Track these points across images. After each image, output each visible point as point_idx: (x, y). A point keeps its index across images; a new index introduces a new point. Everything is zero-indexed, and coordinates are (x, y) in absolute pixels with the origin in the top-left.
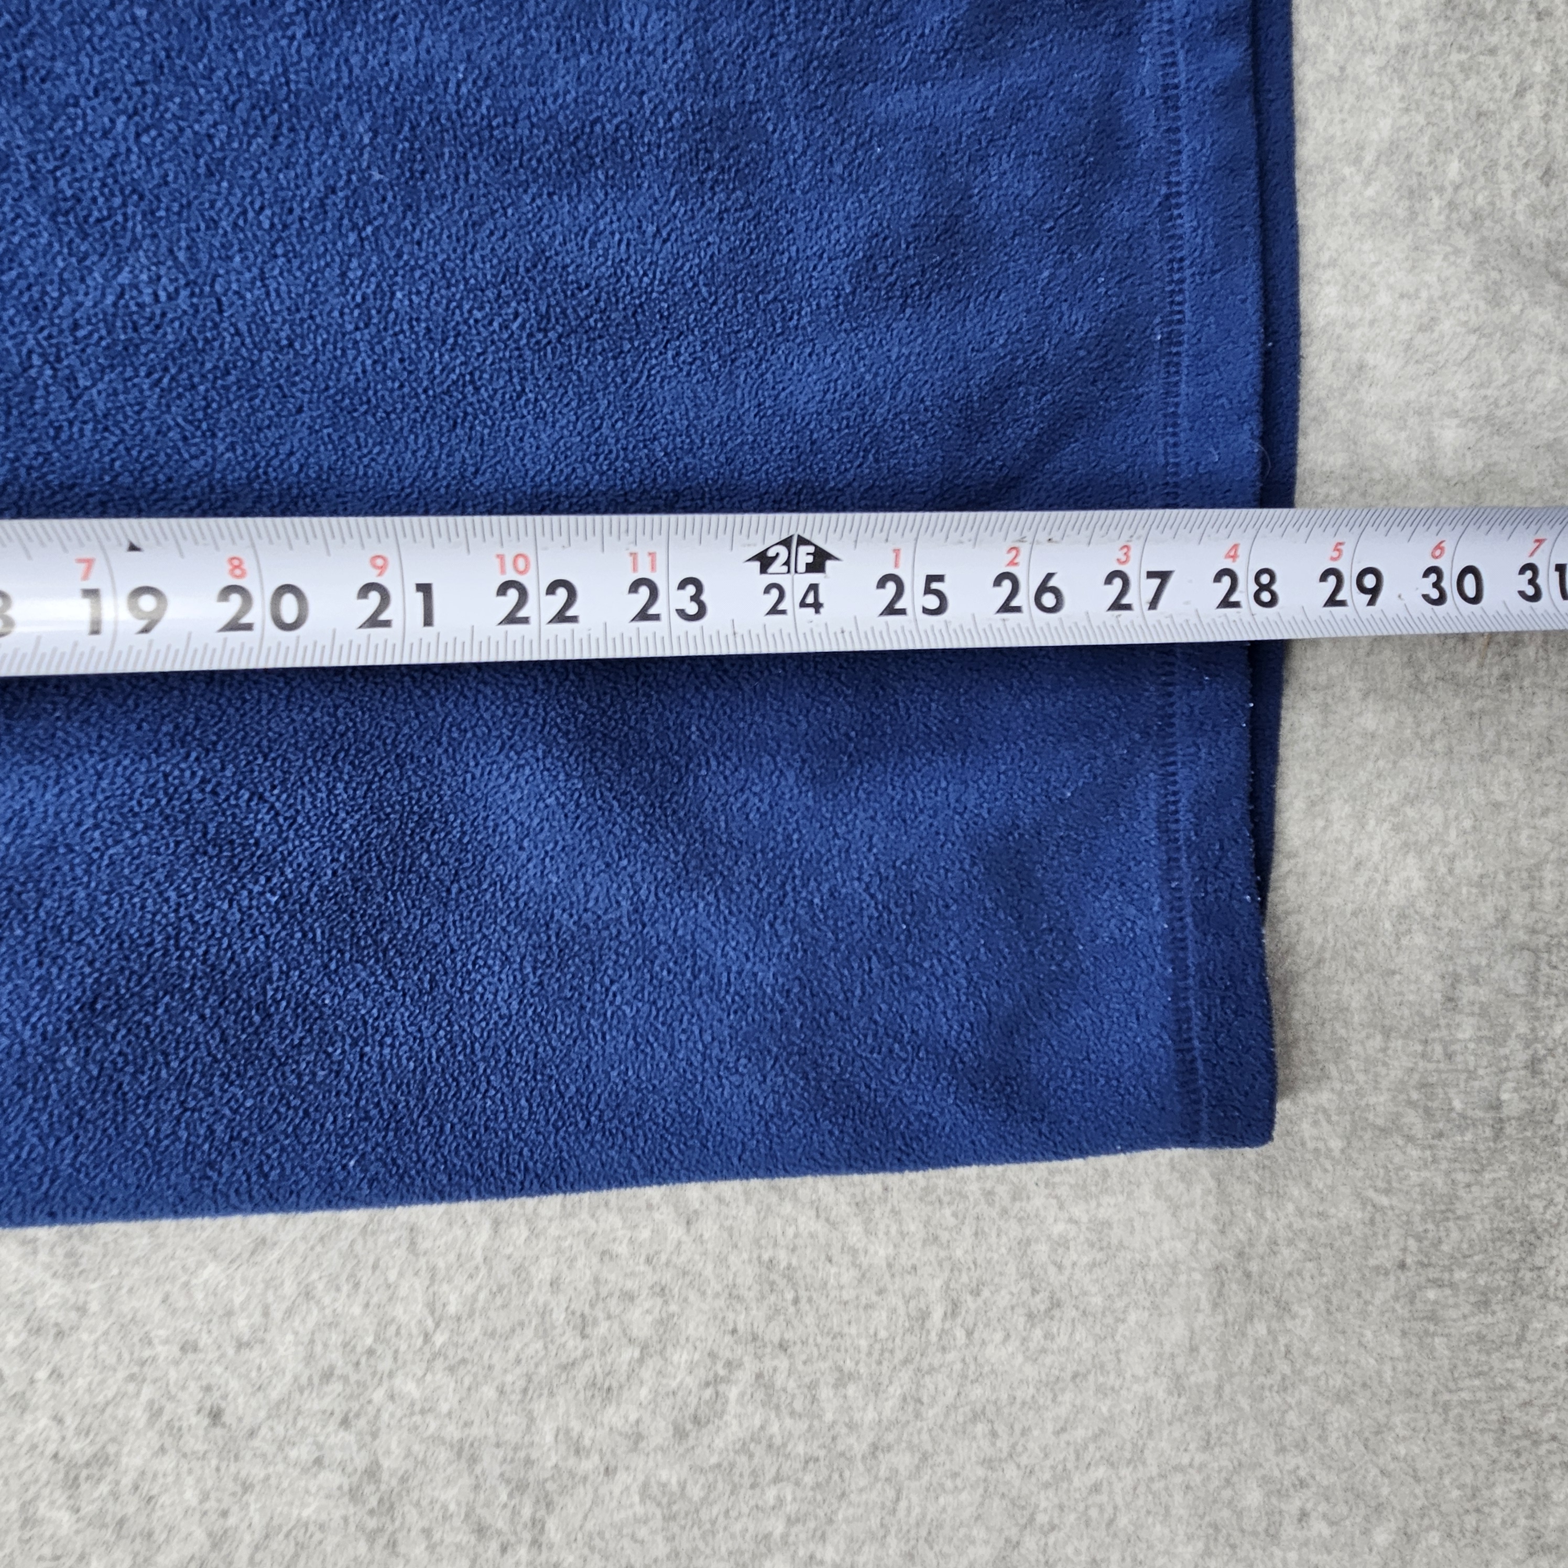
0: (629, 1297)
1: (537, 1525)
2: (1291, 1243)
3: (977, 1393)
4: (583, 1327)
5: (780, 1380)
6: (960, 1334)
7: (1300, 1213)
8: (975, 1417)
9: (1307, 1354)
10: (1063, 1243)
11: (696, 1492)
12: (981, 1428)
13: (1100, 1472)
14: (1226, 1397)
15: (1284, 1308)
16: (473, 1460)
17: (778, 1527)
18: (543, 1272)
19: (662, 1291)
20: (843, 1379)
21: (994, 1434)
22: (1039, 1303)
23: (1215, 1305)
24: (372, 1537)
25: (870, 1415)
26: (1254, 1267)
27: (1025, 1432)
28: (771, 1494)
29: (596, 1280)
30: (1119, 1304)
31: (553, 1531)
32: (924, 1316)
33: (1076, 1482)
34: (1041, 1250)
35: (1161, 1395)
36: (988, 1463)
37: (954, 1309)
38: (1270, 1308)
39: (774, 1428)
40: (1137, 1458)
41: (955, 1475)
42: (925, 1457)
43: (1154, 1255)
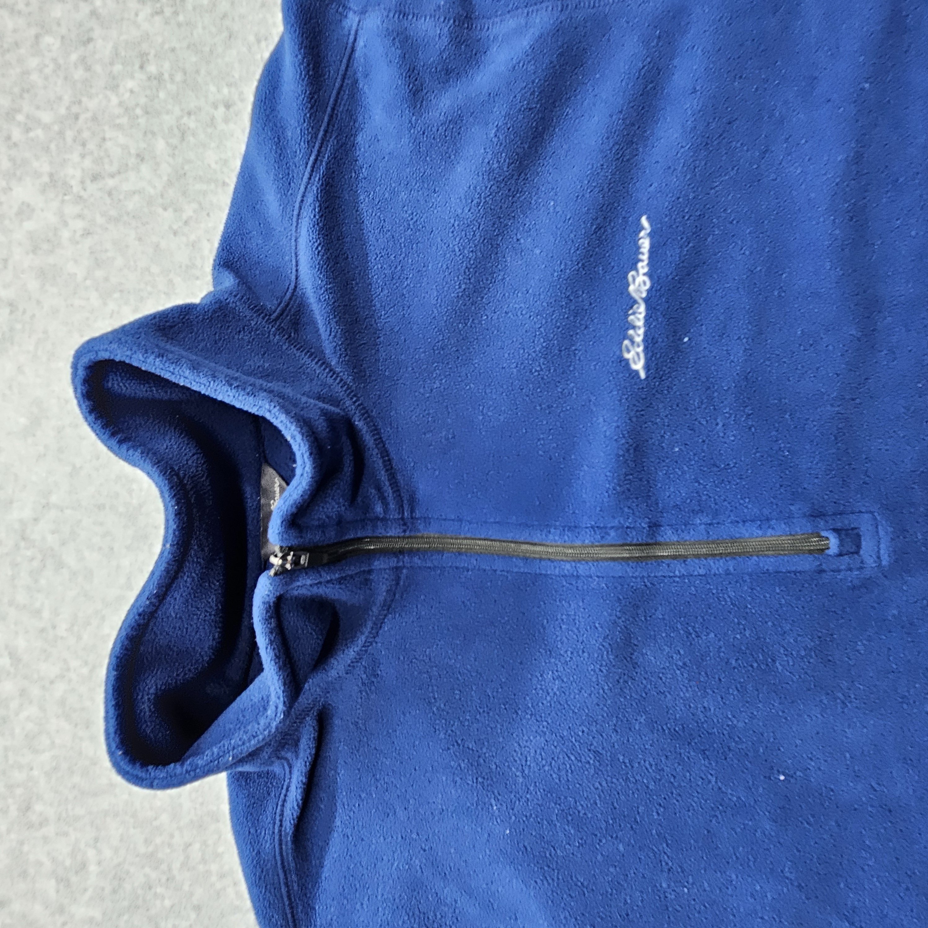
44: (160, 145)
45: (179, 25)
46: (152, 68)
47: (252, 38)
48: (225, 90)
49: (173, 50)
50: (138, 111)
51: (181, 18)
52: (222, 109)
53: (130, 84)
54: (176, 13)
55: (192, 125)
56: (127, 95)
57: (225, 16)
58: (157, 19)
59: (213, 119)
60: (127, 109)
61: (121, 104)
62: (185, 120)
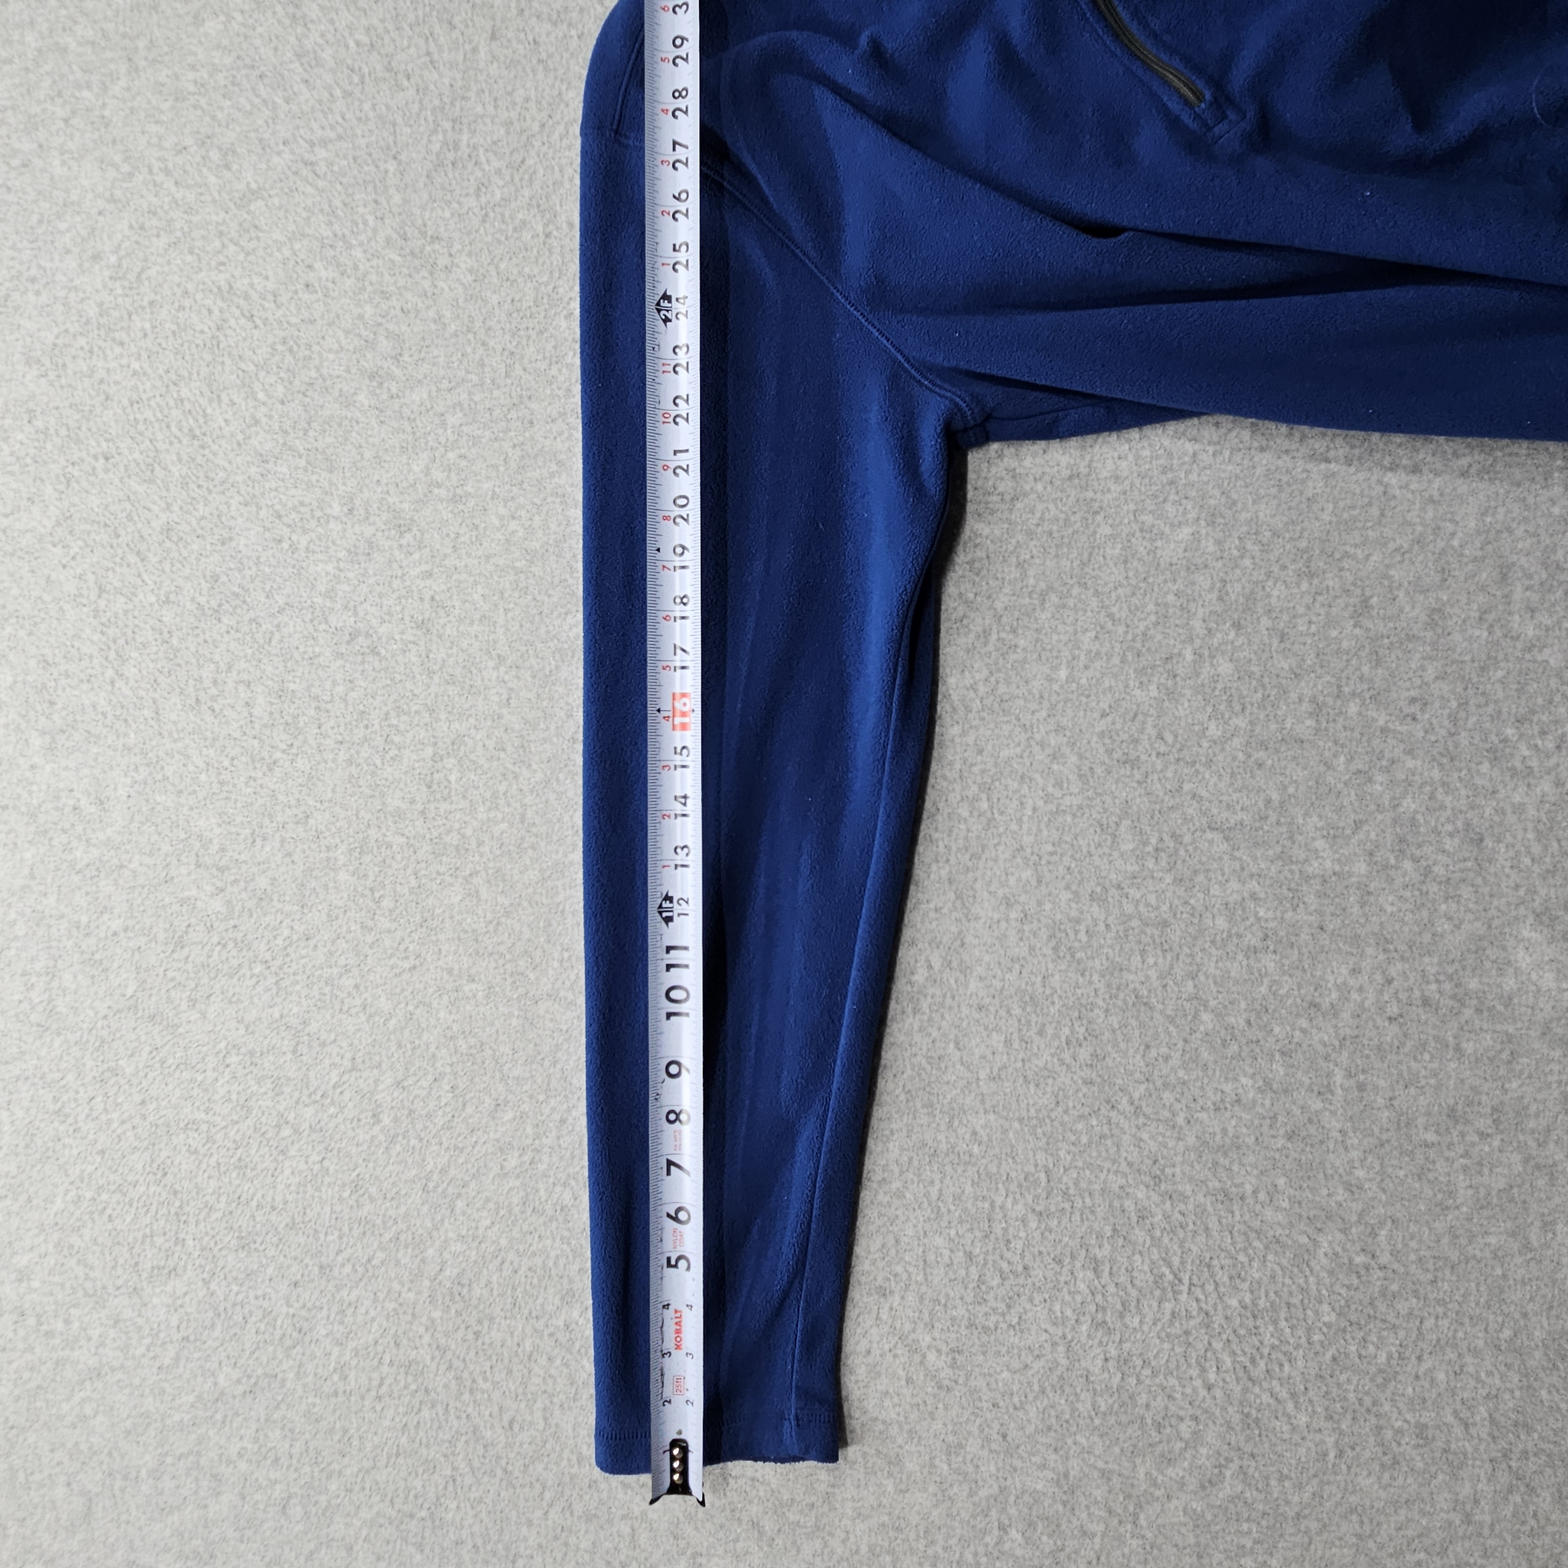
0: (1181, 1419)
1: (1136, 1516)
2: (1535, 1455)
3: (1352, 1499)
4: (1159, 1427)
5: (1251, 1471)
6: (1344, 1467)
7: (1542, 1438)
8: (1353, 1510)
9: (1548, 1519)
10: (1399, 1431)
11: (1209, 1517)
12: (1354, 1518)
13: (1422, 1556)
14: (1497, 1531)
15: (1531, 1490)
16: (1109, 1479)
17: (1249, 1545)
18: (1143, 1399)
19: (1195, 1419)
20: (1282, 1478)
21: (1362, 1522)
22: (1387, 1460)
23: (1489, 1480)
24: (1064, 1504)
25: (1296, 1499)
26: (1513, 1464)
27: (1378, 1524)
28: (1245, 1526)
29: (1166, 1408)
30: (1433, 1469)
31: (1143, 1521)
32: (1325, 1455)
33: (1408, 1557)
34: (1388, 1434)
35: (1458, 1522)
36: (1359, 1536)
37: (1341, 1454)
38: (1523, 1488)
39: (1248, 1495)
40: (1443, 1552)
41: (1341, 1539)
42: (1325, 1526)
43: (1453, 1446)
44: (49, 490)
45: (62, 387)
46: (39, 423)
47: (125, 402)
48: (104, 445)
49: (57, 408)
50: (28, 460)
51: (63, 381)
52: (102, 461)
53: (20, 436)
54: (59, 376)
55: (76, 474)
56: (18, 446)
57: (101, 381)
58: (43, 380)
59: (94, 469)
60: (18, 459)
61: (12, 454)
62: (70, 469)
